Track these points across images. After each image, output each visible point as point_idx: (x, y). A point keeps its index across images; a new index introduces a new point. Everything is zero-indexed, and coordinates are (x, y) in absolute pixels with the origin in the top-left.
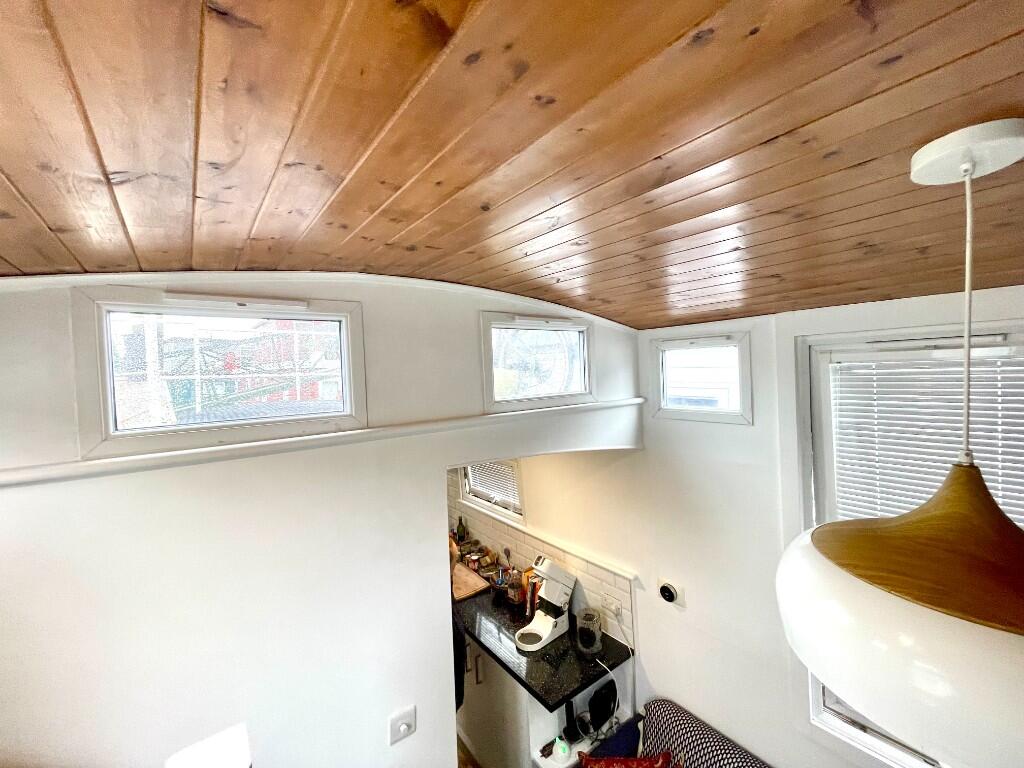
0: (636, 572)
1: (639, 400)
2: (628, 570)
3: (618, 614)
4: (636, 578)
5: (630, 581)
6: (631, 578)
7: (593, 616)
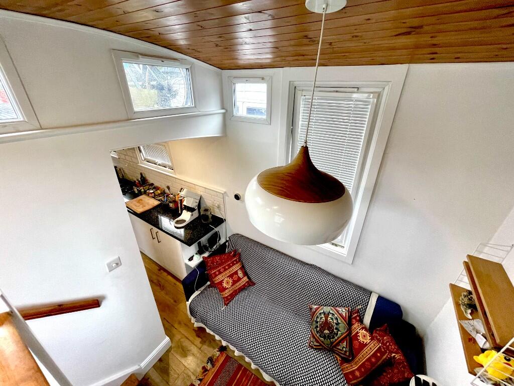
0: (225, 190)
1: (223, 111)
2: (222, 190)
3: (219, 207)
4: (225, 193)
5: (223, 194)
6: (223, 192)
7: (208, 210)
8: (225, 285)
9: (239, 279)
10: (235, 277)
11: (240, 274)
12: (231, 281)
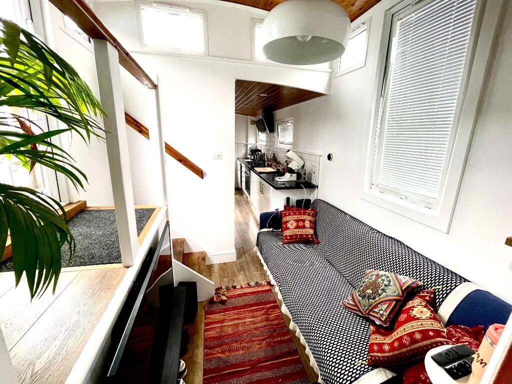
1: (330, 70)
8: (289, 225)
9: (304, 227)
10: (301, 224)
11: (307, 224)
12: (295, 224)
